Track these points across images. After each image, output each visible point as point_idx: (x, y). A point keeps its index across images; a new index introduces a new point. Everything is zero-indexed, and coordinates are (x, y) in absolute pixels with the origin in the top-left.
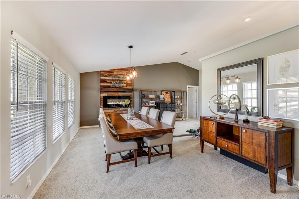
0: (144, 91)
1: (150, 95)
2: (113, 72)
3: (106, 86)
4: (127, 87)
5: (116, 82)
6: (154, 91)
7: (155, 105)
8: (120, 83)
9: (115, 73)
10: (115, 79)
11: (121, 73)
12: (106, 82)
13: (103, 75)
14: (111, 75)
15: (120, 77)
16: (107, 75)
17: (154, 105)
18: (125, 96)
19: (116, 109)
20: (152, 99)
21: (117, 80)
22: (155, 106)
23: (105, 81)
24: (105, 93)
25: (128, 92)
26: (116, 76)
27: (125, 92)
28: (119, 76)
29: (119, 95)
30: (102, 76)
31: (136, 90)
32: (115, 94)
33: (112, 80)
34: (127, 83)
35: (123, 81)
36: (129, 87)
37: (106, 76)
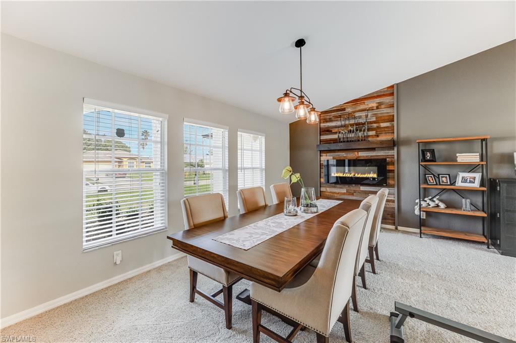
0: (434, 142)
1: (458, 155)
2: (344, 109)
3: (331, 141)
4: (378, 136)
5: (350, 128)
6: (483, 140)
7: (482, 185)
8: (357, 130)
9: (349, 110)
10: (347, 122)
11: (362, 107)
12: (331, 131)
13: (325, 119)
14: (340, 116)
15: (360, 117)
16: (333, 119)
17: (476, 185)
18: (372, 158)
19: (352, 188)
20: (471, 168)
21: (352, 125)
22: (483, 191)
23: (328, 131)
24: (328, 154)
25: (382, 149)
26: (350, 116)
27: (373, 149)
28: (357, 114)
29: (359, 157)
30: (324, 122)
31: (407, 142)
32: (348, 155)
33: (342, 126)
34: (378, 127)
35: (364, 124)
36: (384, 137)
37: (330, 120)
